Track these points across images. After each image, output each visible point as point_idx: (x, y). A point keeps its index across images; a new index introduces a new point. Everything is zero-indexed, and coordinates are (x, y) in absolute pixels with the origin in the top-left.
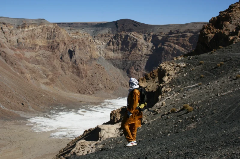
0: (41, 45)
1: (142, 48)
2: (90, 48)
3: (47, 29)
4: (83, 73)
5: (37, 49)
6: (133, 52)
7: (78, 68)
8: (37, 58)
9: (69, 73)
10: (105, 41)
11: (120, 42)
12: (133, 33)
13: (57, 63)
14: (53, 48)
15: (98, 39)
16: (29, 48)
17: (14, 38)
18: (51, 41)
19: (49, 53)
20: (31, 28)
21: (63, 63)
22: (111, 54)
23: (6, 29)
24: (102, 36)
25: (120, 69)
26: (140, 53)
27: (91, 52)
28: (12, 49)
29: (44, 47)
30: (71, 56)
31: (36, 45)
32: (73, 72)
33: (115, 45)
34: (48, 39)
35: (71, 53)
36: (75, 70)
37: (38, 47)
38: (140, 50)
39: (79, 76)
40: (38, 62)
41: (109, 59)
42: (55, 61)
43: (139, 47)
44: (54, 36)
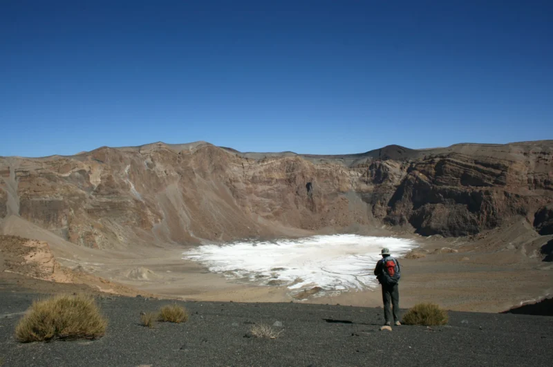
0: (278, 178)
1: (393, 178)
2: (339, 180)
3: (287, 162)
4: (318, 207)
5: (273, 183)
6: (384, 183)
7: (313, 203)
8: (269, 192)
9: (302, 207)
10: (361, 172)
11: (374, 172)
12: (388, 161)
13: (290, 196)
14: (289, 181)
15: (354, 170)
16: (265, 182)
17: (251, 173)
18: (289, 174)
19: (285, 186)
20: (270, 162)
21: (297, 196)
22: (364, 187)
23: (246, 164)
24: (358, 166)
25: (368, 203)
26: (390, 184)
27: (339, 185)
28: (246, 183)
29: (281, 180)
30: (308, 189)
31: (272, 179)
32: (306, 206)
33: (369, 176)
34: (287, 172)
35: (308, 186)
36: (309, 204)
37: (274, 181)
38: (390, 181)
39: (312, 210)
40: (268, 196)
41: (359, 192)
42: (289, 195)
43: (390, 177)
44: (293, 169)
